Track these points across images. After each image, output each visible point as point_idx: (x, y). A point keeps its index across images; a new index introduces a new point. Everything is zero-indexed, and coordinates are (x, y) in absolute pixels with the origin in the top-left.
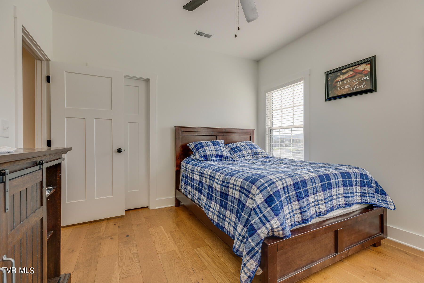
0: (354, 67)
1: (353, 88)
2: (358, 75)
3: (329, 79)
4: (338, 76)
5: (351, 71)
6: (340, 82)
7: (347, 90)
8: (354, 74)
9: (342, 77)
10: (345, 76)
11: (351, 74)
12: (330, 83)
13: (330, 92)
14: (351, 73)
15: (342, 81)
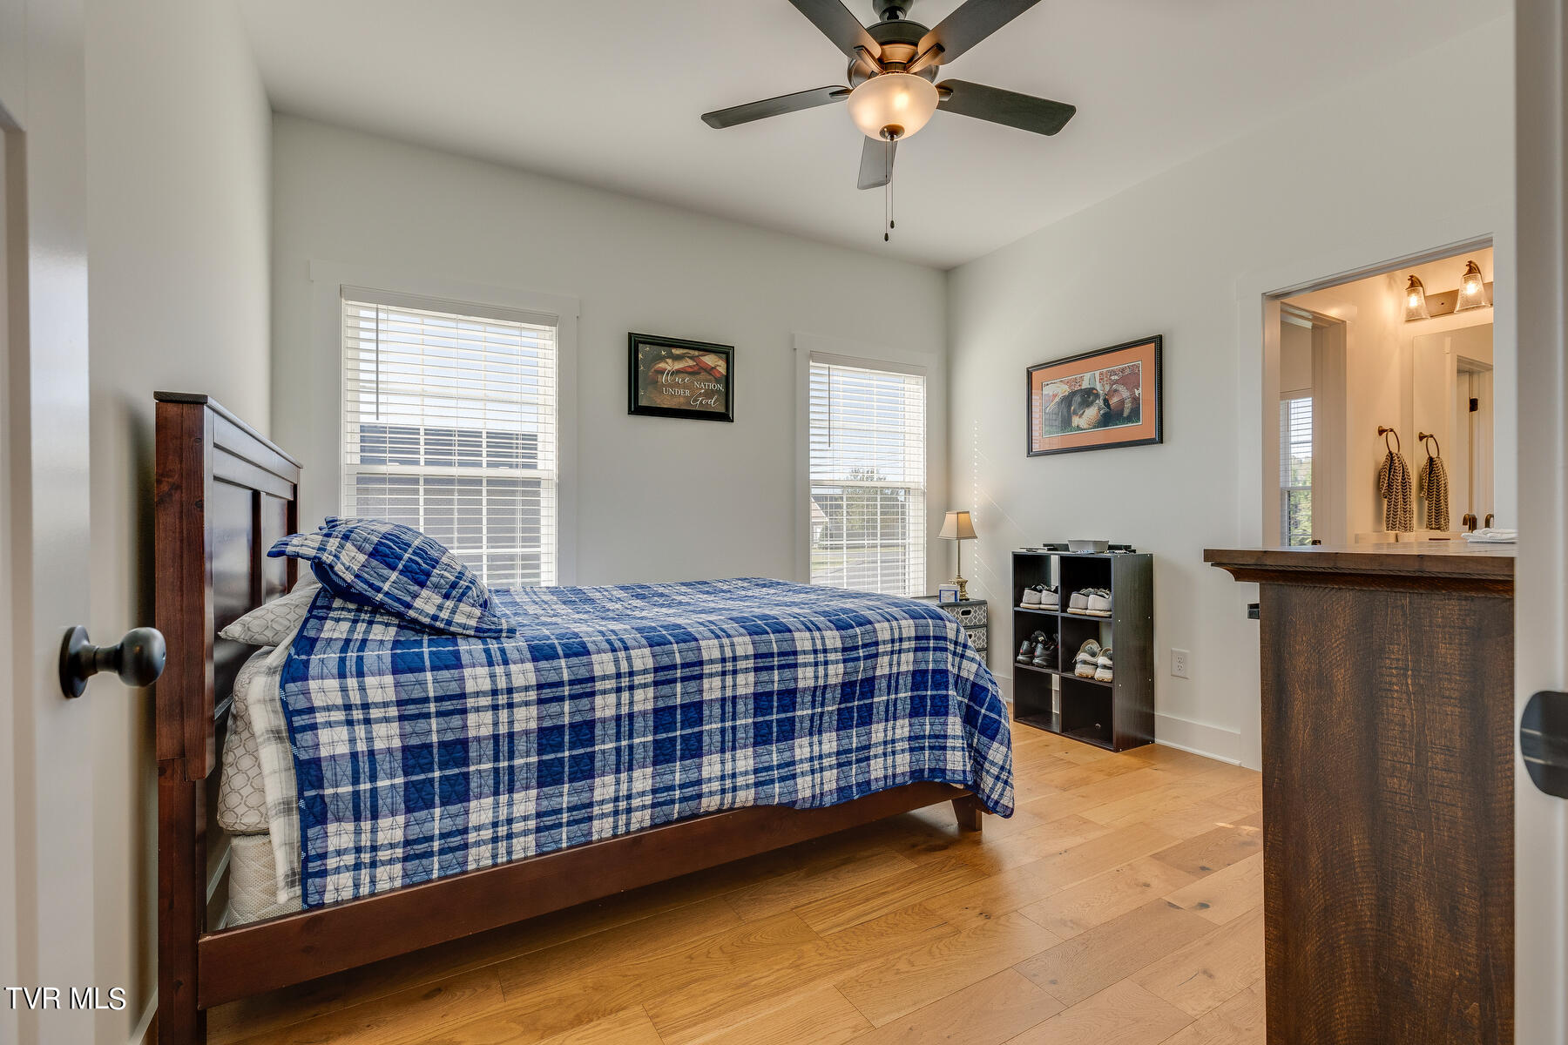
0: (696, 353)
1: (695, 400)
2: (703, 375)
3: (640, 356)
4: (662, 359)
5: (692, 358)
6: (668, 374)
7: (682, 400)
8: (696, 368)
9: (669, 365)
10: (678, 365)
11: (690, 367)
12: (641, 368)
13: (641, 393)
14: (691, 363)
15: (672, 374)
